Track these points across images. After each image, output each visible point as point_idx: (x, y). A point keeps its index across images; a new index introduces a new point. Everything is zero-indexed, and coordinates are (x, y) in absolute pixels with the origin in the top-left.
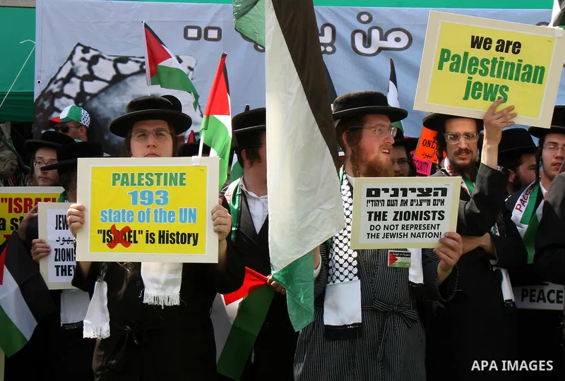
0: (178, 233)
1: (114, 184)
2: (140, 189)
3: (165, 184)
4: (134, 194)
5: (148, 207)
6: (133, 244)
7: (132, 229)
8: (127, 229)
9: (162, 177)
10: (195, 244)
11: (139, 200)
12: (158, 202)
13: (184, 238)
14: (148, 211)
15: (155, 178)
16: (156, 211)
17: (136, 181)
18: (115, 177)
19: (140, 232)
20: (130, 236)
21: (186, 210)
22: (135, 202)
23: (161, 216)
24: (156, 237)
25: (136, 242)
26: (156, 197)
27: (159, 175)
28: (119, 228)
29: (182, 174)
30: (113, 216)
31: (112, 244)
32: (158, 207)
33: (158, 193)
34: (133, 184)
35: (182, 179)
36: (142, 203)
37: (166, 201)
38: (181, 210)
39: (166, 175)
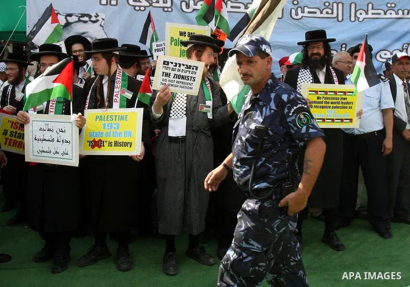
0: (123, 142)
1: (96, 120)
2: (107, 123)
3: (119, 120)
4: (104, 125)
5: (110, 130)
6: (102, 147)
7: (103, 140)
8: (100, 140)
9: (117, 117)
10: (131, 146)
11: (106, 127)
12: (115, 128)
13: (126, 144)
14: (110, 132)
15: (114, 118)
16: (113, 132)
17: (106, 119)
18: (97, 117)
19: (106, 141)
20: (101, 143)
21: (127, 131)
22: (104, 128)
23: (115, 134)
24: (113, 144)
25: (104, 146)
26: (114, 126)
27: (116, 116)
28: (97, 140)
29: (126, 116)
30: (94, 134)
31: (93, 147)
32: (115, 130)
33: (115, 124)
34: (104, 120)
35: (126, 118)
36: (108, 129)
37: (118, 127)
38: (125, 132)
39: (119, 116)
